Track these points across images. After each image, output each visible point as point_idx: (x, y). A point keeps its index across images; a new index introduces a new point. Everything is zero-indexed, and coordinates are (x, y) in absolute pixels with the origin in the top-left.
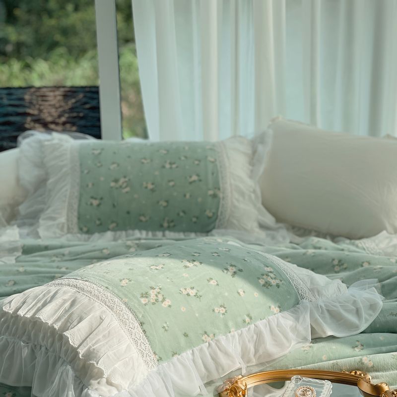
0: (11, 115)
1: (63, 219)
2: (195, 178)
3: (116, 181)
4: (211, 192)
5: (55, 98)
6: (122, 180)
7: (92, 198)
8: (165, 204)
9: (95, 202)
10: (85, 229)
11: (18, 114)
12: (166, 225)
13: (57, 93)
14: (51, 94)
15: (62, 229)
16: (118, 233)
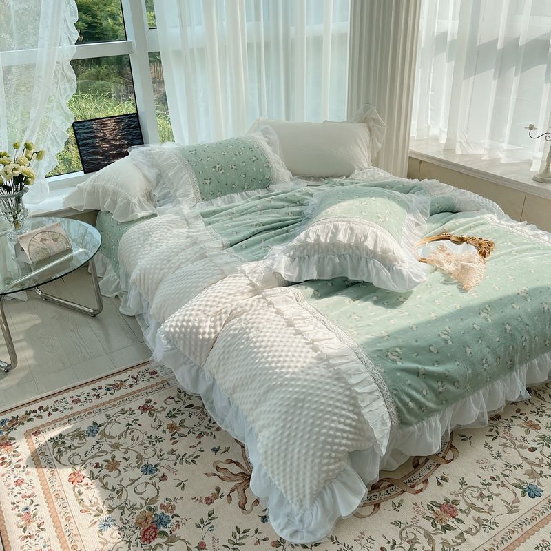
0: (87, 139)
1: (193, 195)
2: (254, 158)
3: (215, 167)
4: (265, 165)
5: (111, 124)
6: (218, 166)
7: (205, 179)
8: (244, 176)
9: (208, 182)
10: (205, 198)
11: (91, 138)
12: (246, 188)
13: (112, 121)
14: (109, 122)
15: (193, 201)
16: (223, 197)
